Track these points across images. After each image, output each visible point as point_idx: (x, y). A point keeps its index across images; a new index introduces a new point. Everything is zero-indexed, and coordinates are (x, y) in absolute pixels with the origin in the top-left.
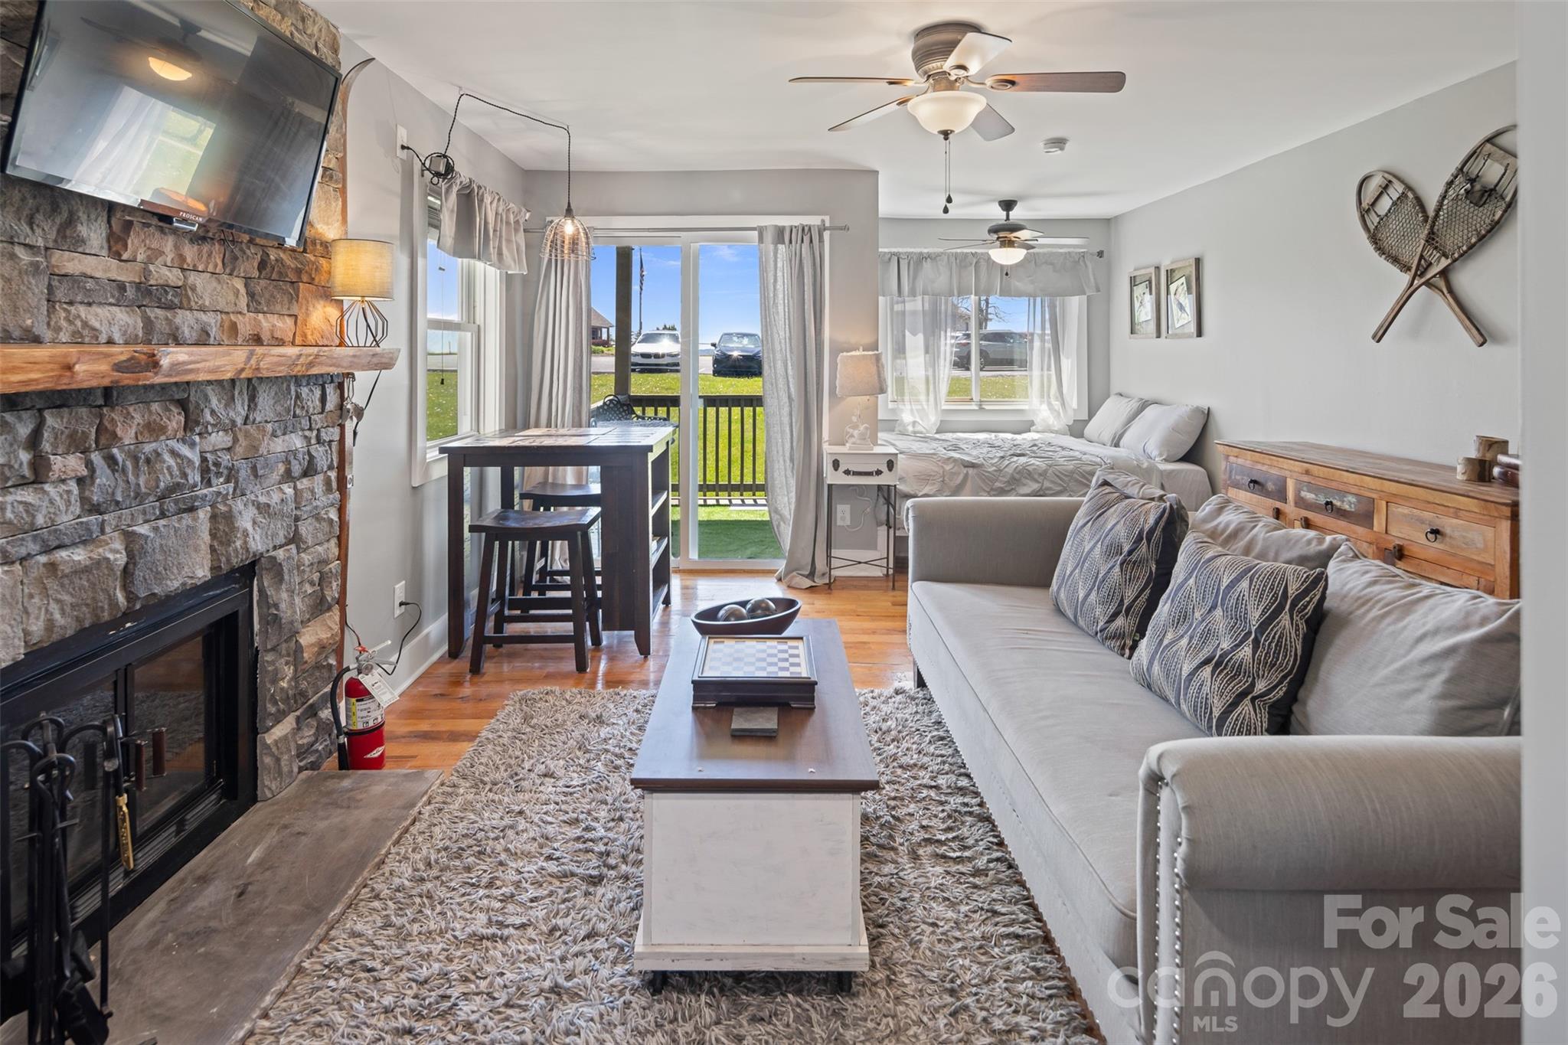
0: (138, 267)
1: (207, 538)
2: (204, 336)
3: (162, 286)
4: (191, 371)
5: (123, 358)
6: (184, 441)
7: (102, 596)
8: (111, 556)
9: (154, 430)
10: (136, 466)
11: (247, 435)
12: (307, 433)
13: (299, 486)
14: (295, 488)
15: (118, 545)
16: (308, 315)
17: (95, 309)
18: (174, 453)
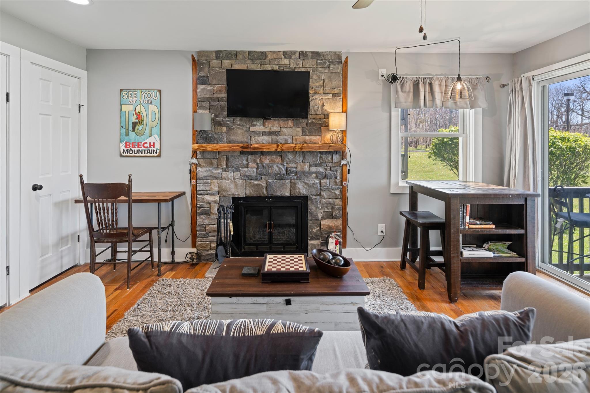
0: (269, 128)
1: (289, 187)
2: (286, 142)
3: (275, 132)
4: (260, 149)
5: (242, 146)
6: (281, 164)
7: (260, 191)
8: (262, 184)
9: (273, 161)
10: (268, 168)
11: (300, 165)
12: (326, 167)
13: (322, 181)
14: (320, 181)
15: (265, 182)
16: (325, 135)
17: (259, 137)
18: (277, 166)
